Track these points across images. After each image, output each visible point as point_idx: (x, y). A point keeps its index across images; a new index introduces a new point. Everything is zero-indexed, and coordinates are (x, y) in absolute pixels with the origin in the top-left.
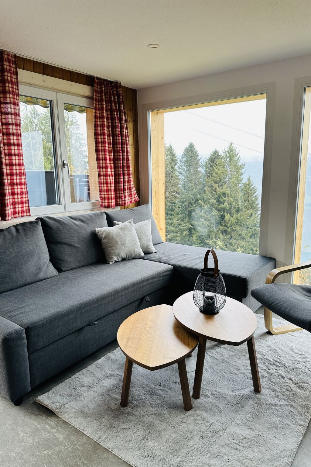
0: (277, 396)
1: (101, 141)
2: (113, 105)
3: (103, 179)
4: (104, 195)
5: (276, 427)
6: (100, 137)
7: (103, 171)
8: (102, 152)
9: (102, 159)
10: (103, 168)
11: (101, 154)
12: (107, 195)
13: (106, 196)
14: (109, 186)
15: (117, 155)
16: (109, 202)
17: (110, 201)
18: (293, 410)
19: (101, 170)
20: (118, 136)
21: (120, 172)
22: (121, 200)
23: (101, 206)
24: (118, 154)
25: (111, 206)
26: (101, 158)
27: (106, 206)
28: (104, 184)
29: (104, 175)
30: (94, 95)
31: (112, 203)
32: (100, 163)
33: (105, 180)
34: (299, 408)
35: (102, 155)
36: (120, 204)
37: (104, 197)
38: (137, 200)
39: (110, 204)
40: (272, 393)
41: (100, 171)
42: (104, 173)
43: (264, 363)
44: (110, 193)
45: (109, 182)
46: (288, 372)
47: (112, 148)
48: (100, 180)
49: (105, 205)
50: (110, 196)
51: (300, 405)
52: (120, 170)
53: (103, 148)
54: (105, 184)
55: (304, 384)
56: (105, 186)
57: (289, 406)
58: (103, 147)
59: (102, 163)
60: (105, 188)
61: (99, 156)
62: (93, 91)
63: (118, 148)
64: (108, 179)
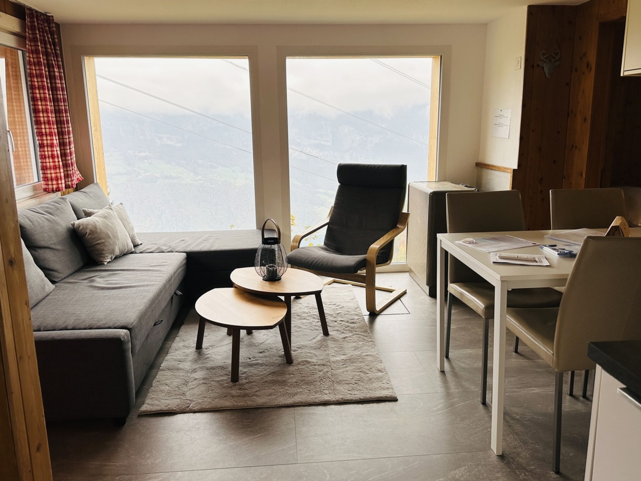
0: (343, 333)
1: (40, 97)
2: (49, 46)
3: (48, 151)
4: (51, 174)
5: (358, 348)
6: (37, 91)
7: (47, 140)
8: (43, 113)
9: (44, 123)
10: (46, 135)
11: (41, 115)
12: (54, 173)
13: (53, 175)
14: (56, 160)
15: (60, 117)
16: (58, 184)
17: (60, 182)
18: (359, 336)
19: (44, 138)
20: (58, 90)
21: (65, 140)
22: (70, 180)
23: (45, 190)
24: (61, 115)
25: (61, 189)
26: (42, 122)
27: (55, 189)
28: (49, 159)
29: (49, 146)
30: (26, 32)
31: (62, 185)
32: (42, 128)
33: (50, 153)
34: (361, 333)
35: (43, 117)
36: (69, 185)
37: (51, 177)
38: (80, 178)
39: (60, 186)
40: (337, 332)
41: (43, 140)
42: (49, 142)
43: (314, 318)
44: (58, 171)
45: (56, 155)
46: (335, 317)
47: (53, 107)
48: (43, 153)
49: (53, 188)
50: (58, 175)
51: (361, 332)
52: (65, 137)
53: (44, 107)
54: (51, 158)
55: (352, 321)
56: (51, 160)
57: (355, 335)
58: (44, 105)
59: (45, 128)
60: (52, 164)
61: (38, 119)
62: (23, 26)
63: (61, 107)
64: (54, 151)
